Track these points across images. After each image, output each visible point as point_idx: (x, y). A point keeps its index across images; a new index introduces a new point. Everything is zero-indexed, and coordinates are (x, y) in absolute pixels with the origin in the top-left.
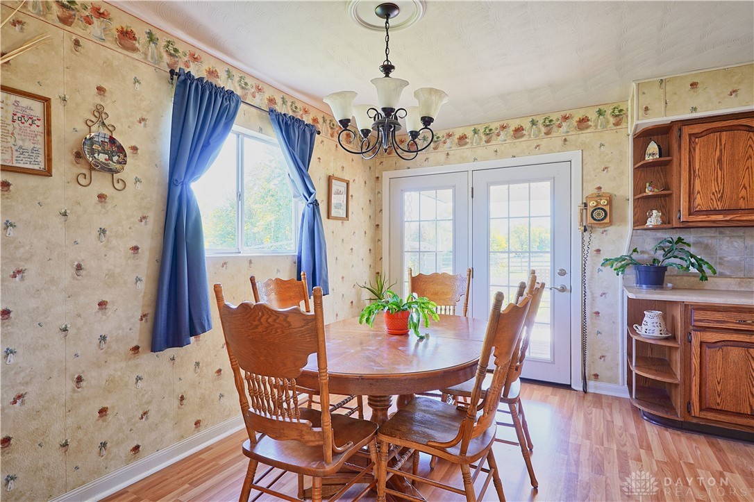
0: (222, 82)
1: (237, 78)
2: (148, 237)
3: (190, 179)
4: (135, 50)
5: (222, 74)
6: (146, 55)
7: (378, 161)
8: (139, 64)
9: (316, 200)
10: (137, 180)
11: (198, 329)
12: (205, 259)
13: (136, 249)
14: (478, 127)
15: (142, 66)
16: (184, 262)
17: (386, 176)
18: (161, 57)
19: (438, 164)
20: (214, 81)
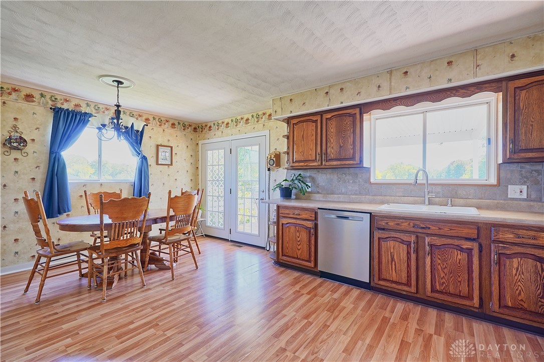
0: (84, 109)
1: (93, 106)
2: (41, 175)
3: (60, 150)
4: (33, 101)
5: (83, 105)
6: (39, 103)
7: (198, 136)
8: (36, 107)
9: (144, 156)
10: (34, 152)
11: (62, 211)
12: (68, 184)
13: (33, 179)
14: (233, 118)
15: (37, 108)
16: (55, 184)
17: (200, 143)
18: (48, 103)
19: (219, 137)
20: (78, 109)
